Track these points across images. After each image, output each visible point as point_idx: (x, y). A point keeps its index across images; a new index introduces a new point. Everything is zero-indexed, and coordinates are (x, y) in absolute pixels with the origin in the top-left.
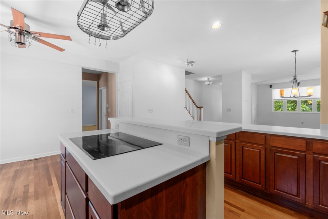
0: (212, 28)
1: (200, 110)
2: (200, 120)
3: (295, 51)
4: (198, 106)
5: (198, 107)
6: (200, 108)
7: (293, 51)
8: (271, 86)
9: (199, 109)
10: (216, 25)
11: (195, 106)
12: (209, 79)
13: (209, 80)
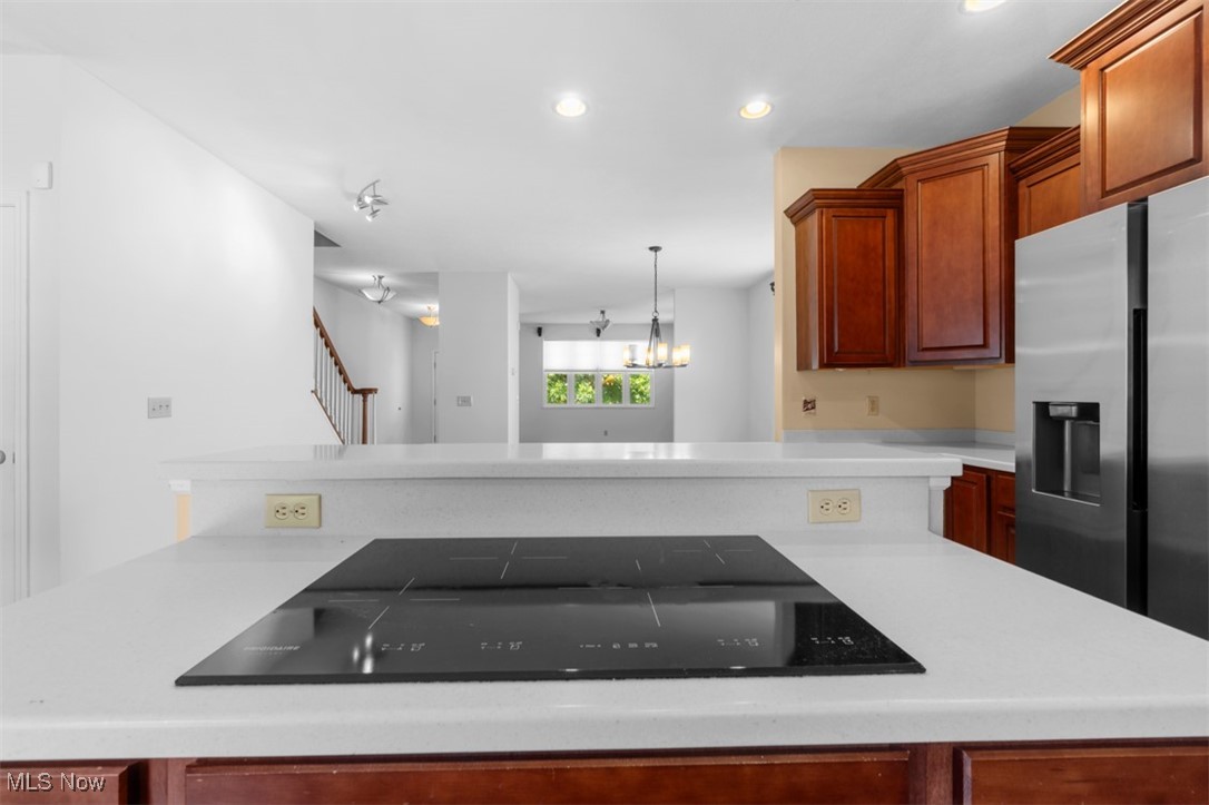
0: (555, 111)
1: (365, 401)
2: (364, 441)
3: (655, 249)
4: (357, 387)
5: (355, 392)
6: (365, 392)
7: (651, 249)
8: (539, 331)
9: (359, 397)
10: (571, 106)
11: (344, 387)
12: (380, 278)
13: (379, 283)
